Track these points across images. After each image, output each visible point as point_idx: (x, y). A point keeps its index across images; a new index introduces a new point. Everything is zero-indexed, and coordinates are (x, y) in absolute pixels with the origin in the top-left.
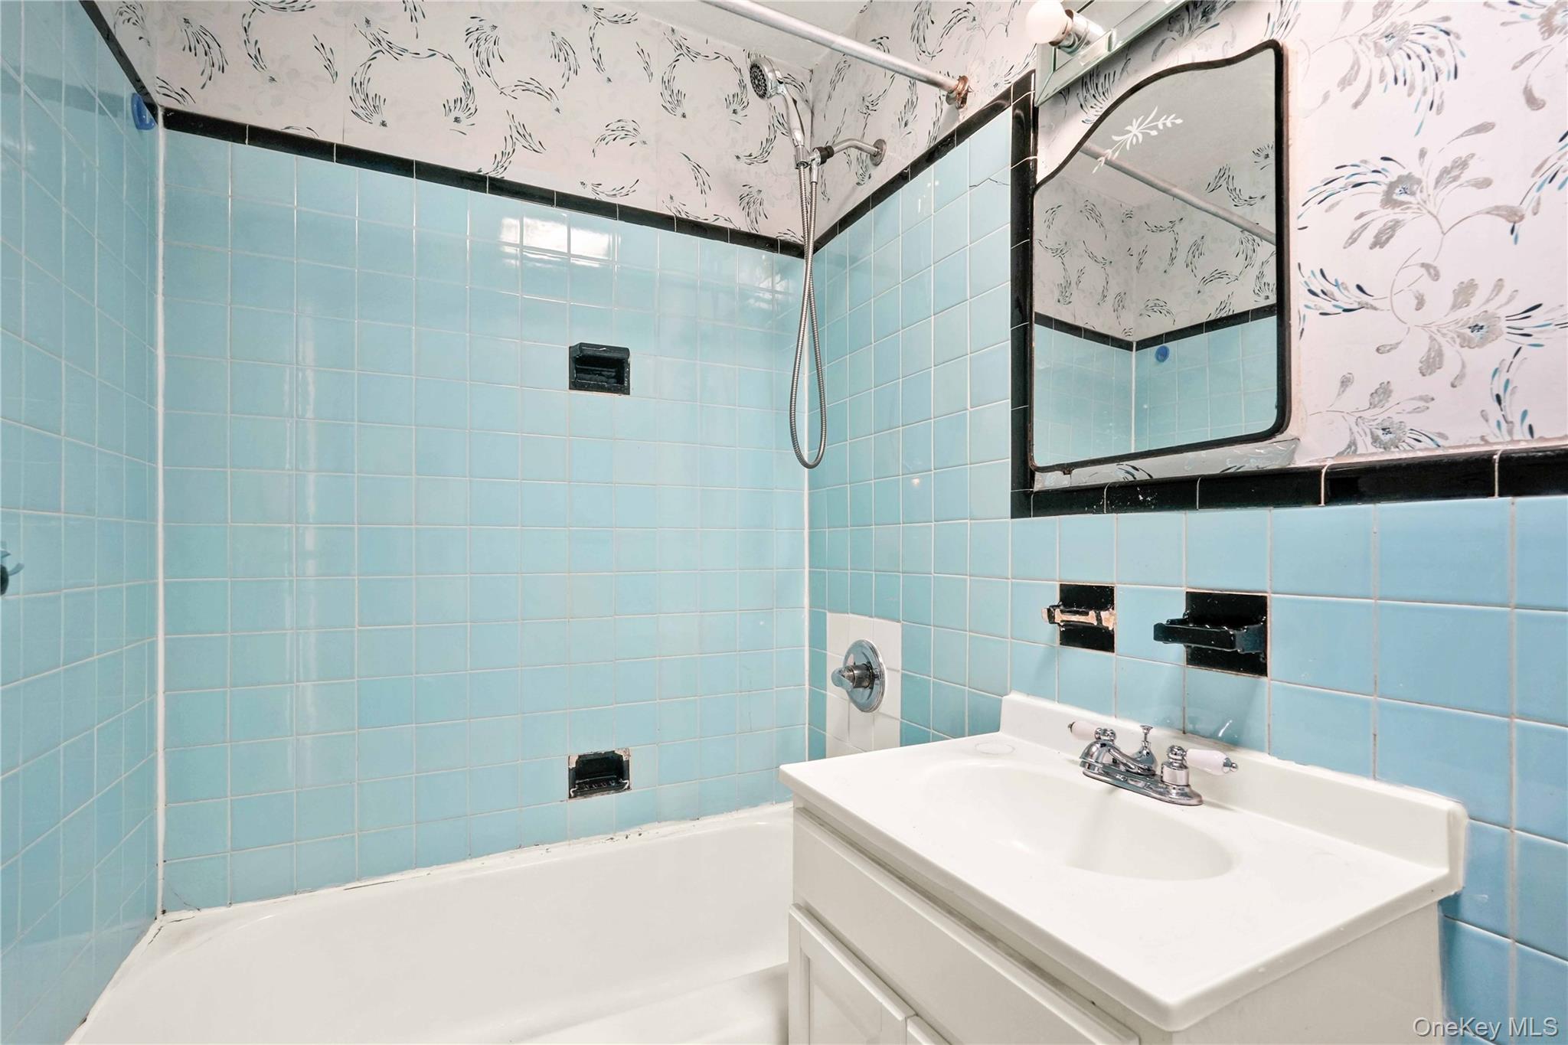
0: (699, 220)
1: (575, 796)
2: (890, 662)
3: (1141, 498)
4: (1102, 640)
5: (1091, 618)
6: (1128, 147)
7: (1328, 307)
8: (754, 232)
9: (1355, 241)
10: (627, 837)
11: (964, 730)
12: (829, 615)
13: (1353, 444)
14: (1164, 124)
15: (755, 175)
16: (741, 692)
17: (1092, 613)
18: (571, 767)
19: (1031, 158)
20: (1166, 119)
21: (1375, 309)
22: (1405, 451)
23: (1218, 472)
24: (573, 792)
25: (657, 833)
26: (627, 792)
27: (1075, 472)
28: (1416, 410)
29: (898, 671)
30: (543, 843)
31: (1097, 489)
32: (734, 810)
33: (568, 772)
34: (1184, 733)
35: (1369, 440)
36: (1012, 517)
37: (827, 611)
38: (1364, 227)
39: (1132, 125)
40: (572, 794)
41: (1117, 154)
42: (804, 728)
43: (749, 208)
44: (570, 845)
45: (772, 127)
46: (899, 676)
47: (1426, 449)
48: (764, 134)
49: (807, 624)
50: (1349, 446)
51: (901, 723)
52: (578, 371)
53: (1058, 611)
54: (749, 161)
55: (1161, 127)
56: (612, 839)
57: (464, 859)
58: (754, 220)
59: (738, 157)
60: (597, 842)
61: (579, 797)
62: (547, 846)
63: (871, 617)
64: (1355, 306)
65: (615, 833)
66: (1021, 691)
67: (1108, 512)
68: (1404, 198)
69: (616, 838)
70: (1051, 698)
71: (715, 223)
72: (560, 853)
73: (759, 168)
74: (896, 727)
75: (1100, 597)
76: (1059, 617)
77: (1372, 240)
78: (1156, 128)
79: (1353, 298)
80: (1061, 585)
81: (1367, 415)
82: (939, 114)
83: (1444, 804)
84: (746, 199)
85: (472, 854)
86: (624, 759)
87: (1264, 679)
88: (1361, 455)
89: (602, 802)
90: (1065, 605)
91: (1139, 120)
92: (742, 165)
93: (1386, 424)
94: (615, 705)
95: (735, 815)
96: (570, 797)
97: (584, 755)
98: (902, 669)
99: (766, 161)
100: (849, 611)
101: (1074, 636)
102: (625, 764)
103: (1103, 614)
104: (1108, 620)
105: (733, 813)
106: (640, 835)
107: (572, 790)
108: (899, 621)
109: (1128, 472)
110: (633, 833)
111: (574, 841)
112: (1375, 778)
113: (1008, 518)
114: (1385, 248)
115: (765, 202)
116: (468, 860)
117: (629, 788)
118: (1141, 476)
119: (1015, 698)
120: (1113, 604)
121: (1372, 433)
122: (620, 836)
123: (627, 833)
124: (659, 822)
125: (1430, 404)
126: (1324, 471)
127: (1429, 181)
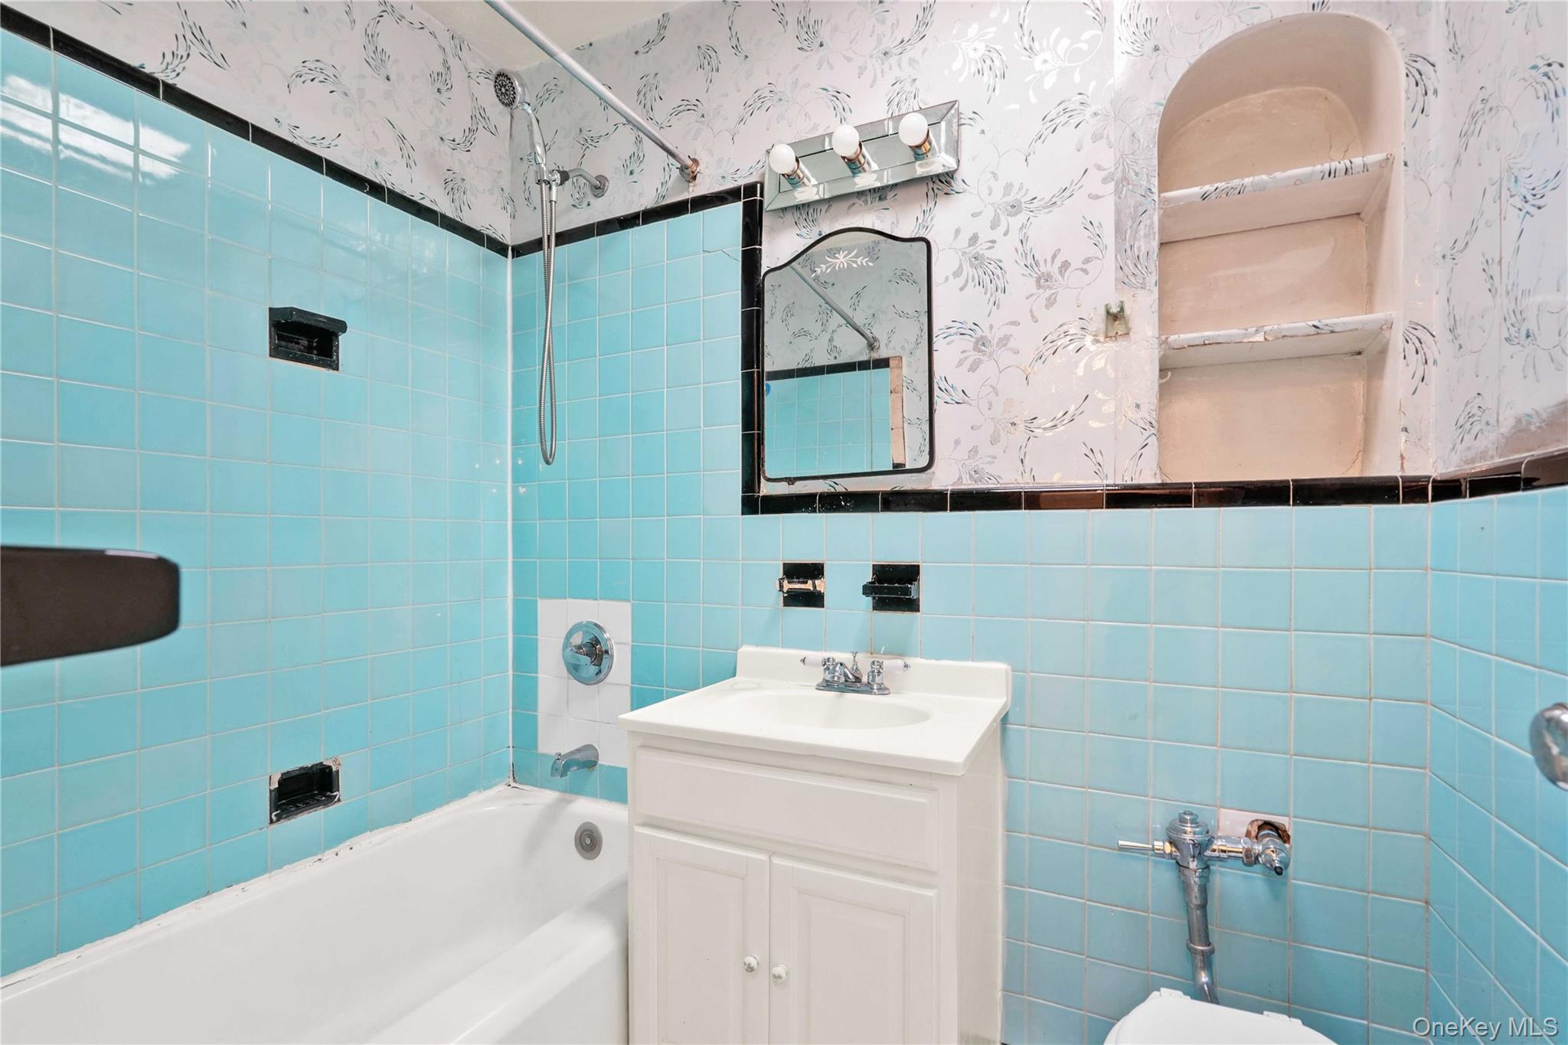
0: (405, 195)
1: (278, 820)
2: (619, 636)
3: (843, 503)
4: (814, 599)
5: (809, 586)
6: (837, 268)
7: (948, 399)
8: (458, 220)
9: (961, 365)
10: (337, 855)
11: (699, 683)
12: (540, 602)
13: (960, 478)
14: (861, 262)
15: (456, 160)
16: (451, 684)
17: (810, 582)
18: (272, 788)
19: (758, 247)
20: (863, 259)
21: (971, 405)
22: (984, 484)
23: (889, 489)
24: (276, 815)
25: (370, 843)
26: (337, 805)
27: (798, 483)
28: (989, 463)
29: (628, 644)
30: (237, 882)
31: (812, 496)
32: (444, 805)
33: (268, 794)
34: (872, 654)
35: (968, 477)
36: (743, 514)
37: (538, 599)
38: (966, 358)
39: (839, 254)
40: (274, 818)
41: (829, 270)
42: (508, 713)
43: (453, 194)
44: (270, 877)
45: (474, 118)
46: (629, 649)
47: (994, 484)
48: (467, 123)
49: (510, 612)
50: (959, 479)
51: (632, 688)
52: (280, 338)
53: (786, 581)
54: (452, 146)
55: (859, 263)
56: (320, 860)
57: (131, 926)
58: (459, 208)
59: (442, 139)
60: (303, 866)
61: (282, 821)
62: (242, 885)
63: (596, 599)
64: (961, 402)
65: (324, 852)
66: (750, 644)
67: (820, 512)
68: (983, 348)
69: (324, 858)
70: (776, 646)
71: (421, 202)
72: (259, 889)
73: (460, 155)
74: (626, 693)
75: (814, 571)
76: (787, 586)
77: (969, 367)
78: (856, 262)
79: (960, 397)
80: (784, 564)
81: (967, 462)
82: (667, 178)
83: (1002, 667)
84: (451, 185)
85: (142, 915)
86: (334, 769)
87: (918, 614)
88: (965, 484)
89: (310, 821)
90: (788, 578)
91: (845, 253)
92: (446, 148)
93: (976, 469)
94: (323, 712)
95: (446, 809)
96: (272, 822)
97: (288, 772)
98: (633, 642)
99: (469, 151)
100: (567, 596)
101: (795, 599)
102: (334, 774)
103: (817, 582)
104: (820, 586)
105: (444, 807)
106: (351, 849)
107: (274, 813)
108: (627, 600)
109: (831, 486)
110: (344, 849)
111: (276, 871)
112: (973, 661)
113: (738, 514)
114: (976, 372)
115: (468, 192)
116: (137, 926)
117: (339, 800)
118: (840, 489)
119: (746, 650)
120: (823, 575)
121: (969, 474)
122: (329, 855)
123: (336, 850)
124: (370, 831)
125: (995, 461)
126: (949, 492)
127: (995, 342)
